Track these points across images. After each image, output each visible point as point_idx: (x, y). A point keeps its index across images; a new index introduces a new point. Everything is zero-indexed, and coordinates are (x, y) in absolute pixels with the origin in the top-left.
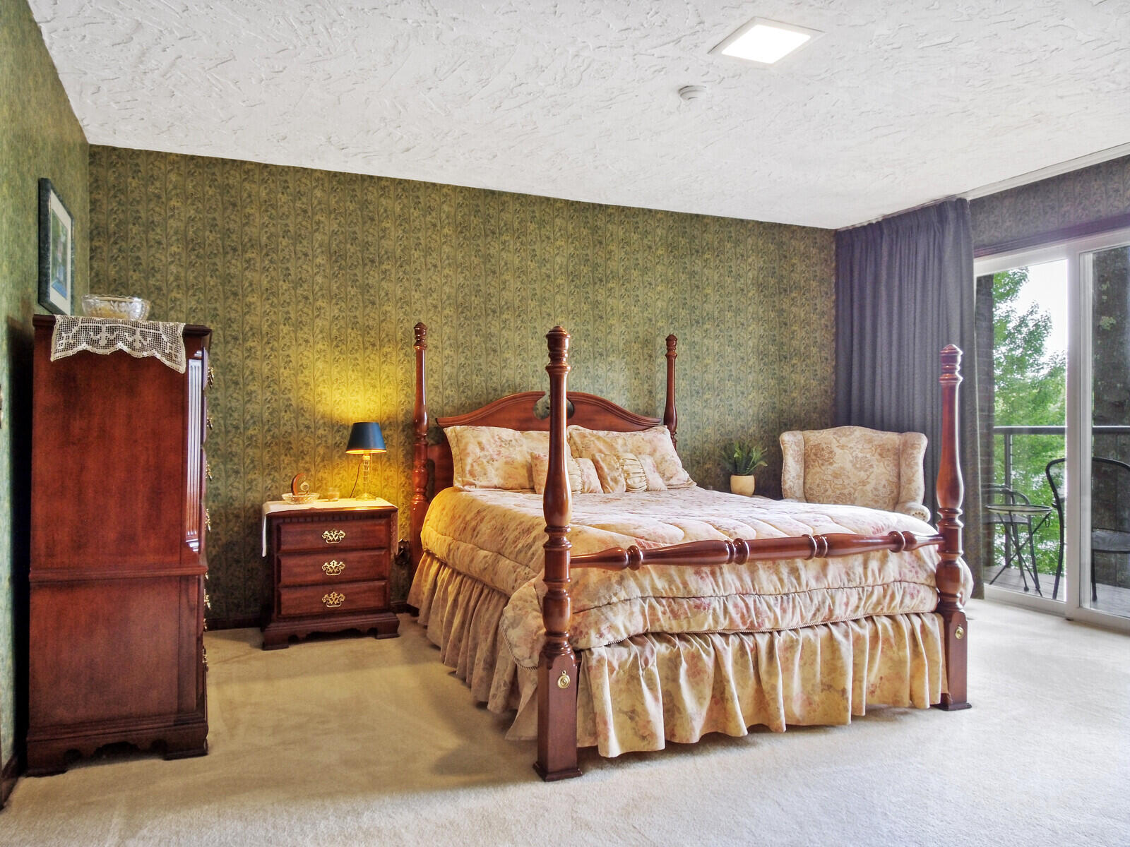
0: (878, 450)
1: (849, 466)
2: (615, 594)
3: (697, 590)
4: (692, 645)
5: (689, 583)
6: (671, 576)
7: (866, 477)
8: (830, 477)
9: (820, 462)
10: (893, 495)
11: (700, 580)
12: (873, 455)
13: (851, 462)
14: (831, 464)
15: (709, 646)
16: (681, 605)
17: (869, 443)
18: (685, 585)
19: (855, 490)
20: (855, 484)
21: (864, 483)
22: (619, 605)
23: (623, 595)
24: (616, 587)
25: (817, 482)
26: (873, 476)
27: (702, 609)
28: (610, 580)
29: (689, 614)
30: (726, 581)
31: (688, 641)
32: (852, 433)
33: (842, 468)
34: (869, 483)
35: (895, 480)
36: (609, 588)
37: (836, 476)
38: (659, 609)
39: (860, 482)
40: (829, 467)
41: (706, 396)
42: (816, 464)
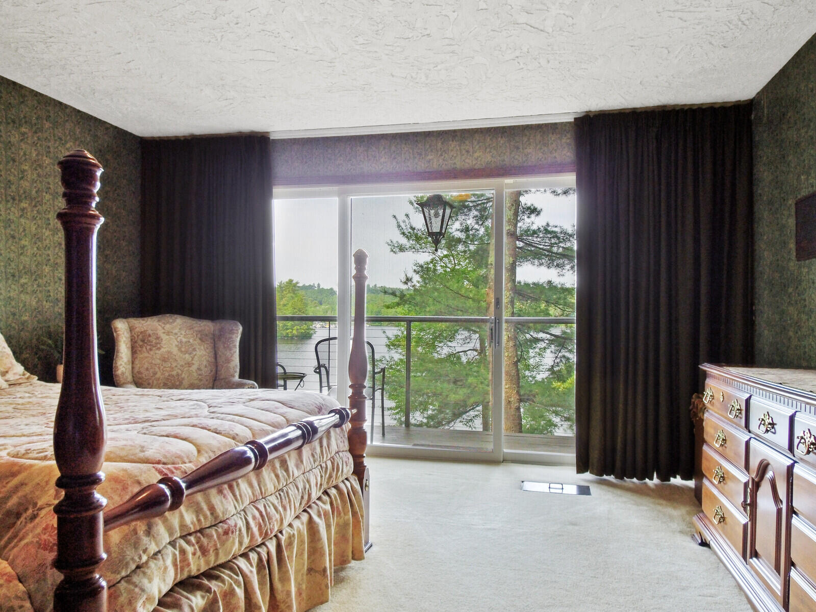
0: (199, 336)
1: (175, 350)
2: (145, 551)
3: (223, 513)
4: (223, 581)
5: (216, 507)
6: (198, 504)
7: (191, 359)
8: (158, 361)
9: (148, 347)
10: (212, 373)
11: (224, 500)
12: (195, 340)
13: (177, 346)
14: (159, 349)
15: (238, 575)
16: (210, 537)
17: (190, 329)
18: (212, 509)
19: (182, 372)
20: (182, 366)
21: (189, 364)
22: (152, 564)
23: (153, 548)
24: (145, 540)
25: (146, 366)
26: (196, 358)
27: (230, 535)
28: (136, 533)
29: (218, 545)
30: (242, 492)
31: (217, 578)
32: (174, 321)
33: (169, 352)
34: (193, 364)
35: (213, 360)
36: (136, 545)
37: (164, 360)
38: (189, 549)
39: (185, 364)
40: (157, 352)
41: (23, 281)
42: (144, 349)
